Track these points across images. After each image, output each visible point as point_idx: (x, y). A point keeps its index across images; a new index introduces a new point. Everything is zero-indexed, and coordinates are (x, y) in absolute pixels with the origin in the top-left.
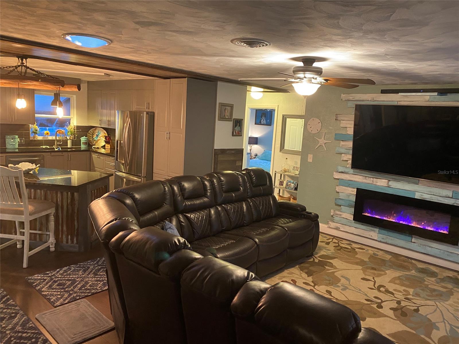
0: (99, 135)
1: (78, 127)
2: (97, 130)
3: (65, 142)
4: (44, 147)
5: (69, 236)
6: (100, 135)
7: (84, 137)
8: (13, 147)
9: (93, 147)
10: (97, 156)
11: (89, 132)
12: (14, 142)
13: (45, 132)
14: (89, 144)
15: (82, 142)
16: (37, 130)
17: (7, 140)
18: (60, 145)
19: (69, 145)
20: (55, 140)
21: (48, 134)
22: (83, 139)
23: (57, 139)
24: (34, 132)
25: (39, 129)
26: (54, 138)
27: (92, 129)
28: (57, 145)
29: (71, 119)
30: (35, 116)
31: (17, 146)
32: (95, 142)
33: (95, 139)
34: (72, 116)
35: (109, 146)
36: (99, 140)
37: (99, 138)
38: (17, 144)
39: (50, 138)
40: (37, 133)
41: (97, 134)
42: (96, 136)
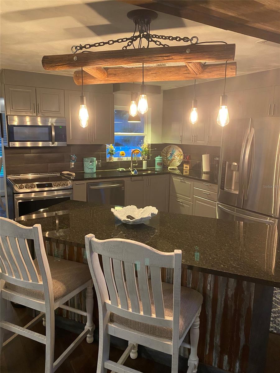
0: (173, 154)
1: (153, 146)
2: (171, 149)
3: (141, 163)
4: (120, 169)
5: (238, 365)
6: (175, 154)
7: (159, 157)
8: (91, 172)
9: (169, 168)
10: (180, 180)
11: (163, 150)
12: (92, 165)
13: (121, 152)
14: (164, 165)
15: (156, 162)
16: (112, 151)
17: (85, 163)
18: (135, 167)
19: (144, 167)
20: (130, 161)
21: (123, 154)
22: (158, 159)
23: (133, 160)
24: (110, 153)
25: (114, 149)
26: (129, 159)
27: (167, 147)
28: (133, 167)
29: (145, 137)
30: (114, 134)
31: (95, 171)
32: (169, 162)
33: (169, 158)
34: (146, 134)
35: (188, 166)
36: (174, 159)
37: (173, 158)
38: (95, 167)
39: (125, 159)
40: (113, 154)
41: (171, 153)
42: (170, 155)
